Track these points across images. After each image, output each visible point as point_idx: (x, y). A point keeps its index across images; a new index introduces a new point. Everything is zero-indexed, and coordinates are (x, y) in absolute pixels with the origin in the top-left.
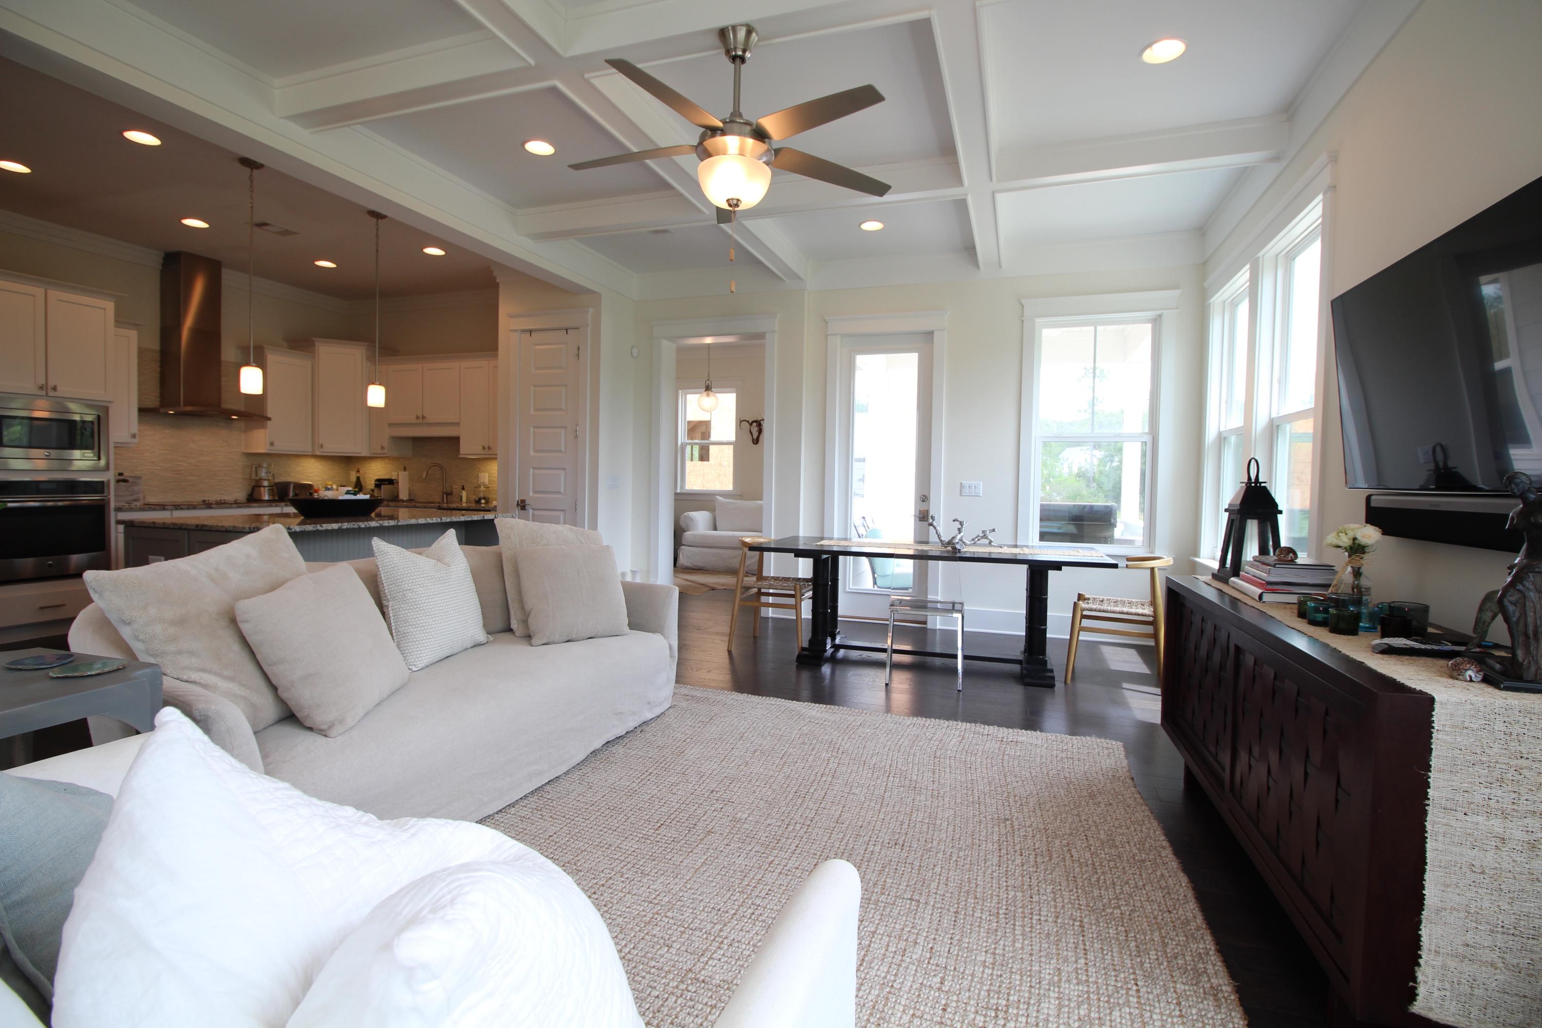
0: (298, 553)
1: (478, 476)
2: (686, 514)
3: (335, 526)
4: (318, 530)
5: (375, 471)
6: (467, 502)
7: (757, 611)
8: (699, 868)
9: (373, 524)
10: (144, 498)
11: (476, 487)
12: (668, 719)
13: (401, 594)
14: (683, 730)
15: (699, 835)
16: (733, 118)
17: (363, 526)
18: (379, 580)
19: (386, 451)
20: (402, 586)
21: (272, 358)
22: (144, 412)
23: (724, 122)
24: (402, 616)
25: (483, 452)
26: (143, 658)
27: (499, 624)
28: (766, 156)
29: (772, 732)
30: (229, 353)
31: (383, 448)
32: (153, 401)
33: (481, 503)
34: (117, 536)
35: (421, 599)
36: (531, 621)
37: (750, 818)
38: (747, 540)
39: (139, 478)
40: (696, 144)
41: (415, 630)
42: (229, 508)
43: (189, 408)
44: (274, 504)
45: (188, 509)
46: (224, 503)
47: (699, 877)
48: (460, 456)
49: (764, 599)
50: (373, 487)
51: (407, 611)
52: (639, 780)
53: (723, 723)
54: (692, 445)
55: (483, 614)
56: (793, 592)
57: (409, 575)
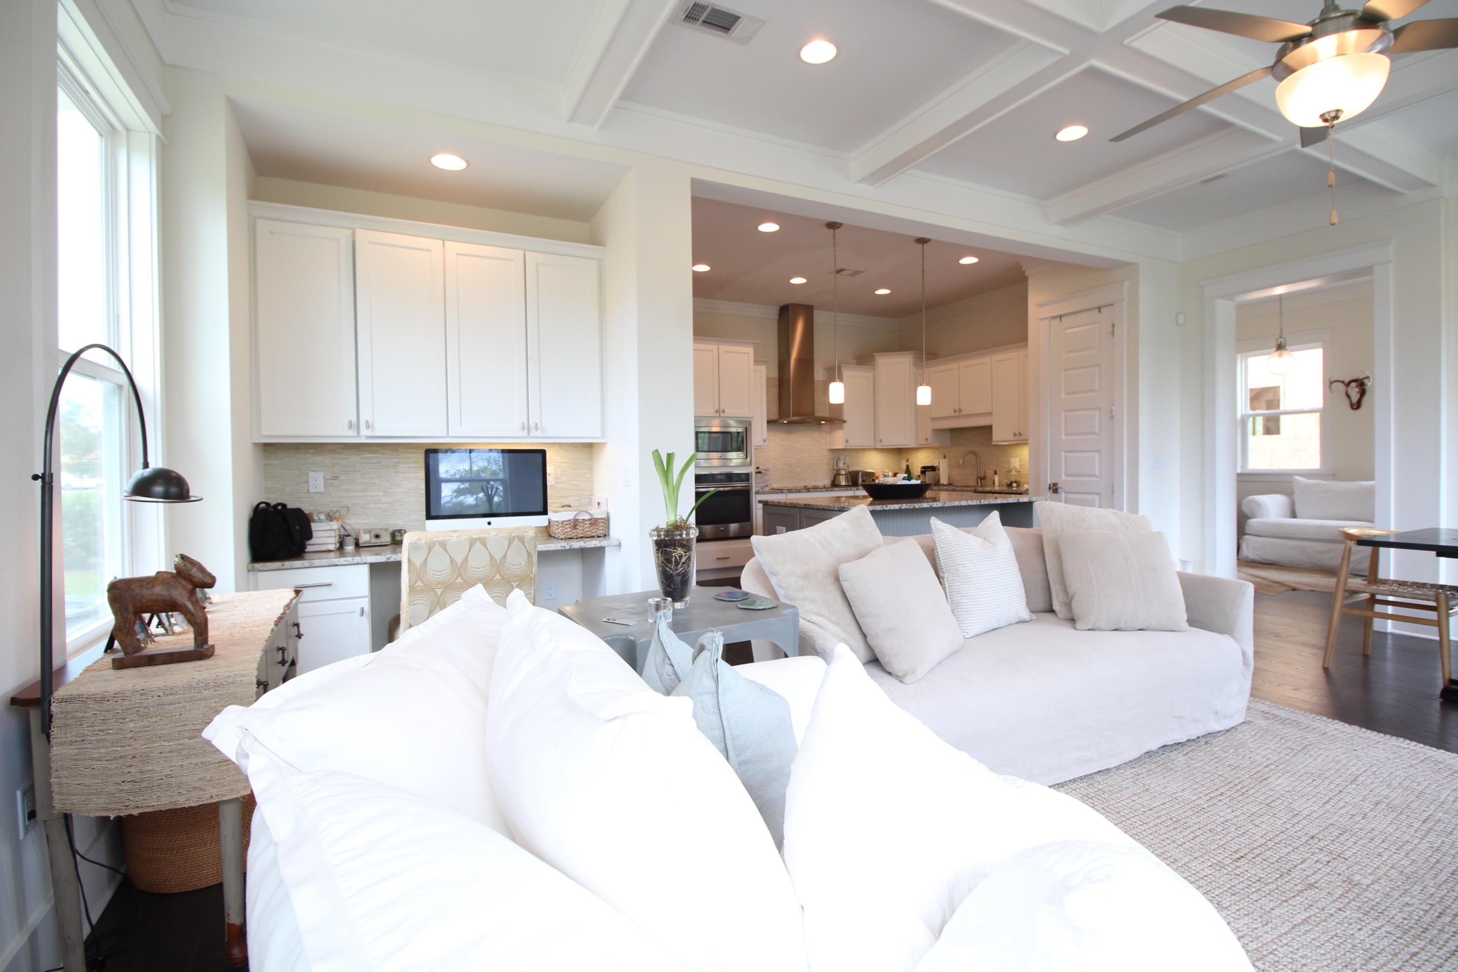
0: (877, 529)
1: (1009, 462)
2: (1250, 498)
3: (896, 507)
4: (884, 510)
5: (921, 459)
6: (999, 486)
7: (1367, 623)
8: (1299, 925)
9: (925, 505)
10: (771, 484)
11: (1007, 472)
12: (1241, 736)
13: (954, 567)
14: (1264, 753)
15: (1296, 885)
16: (1325, 16)
17: (917, 507)
18: (936, 554)
19: (929, 442)
20: (956, 561)
21: (846, 373)
22: (769, 422)
23: (1313, 24)
24: (955, 587)
25: (1014, 438)
26: (783, 600)
27: (1041, 604)
28: (1381, 42)
29: (1405, 784)
30: (819, 374)
31: (927, 440)
32: (775, 416)
33: (1013, 487)
34: (757, 512)
35: (971, 573)
36: (1074, 604)
37: (1376, 887)
38: (1352, 531)
39: (767, 470)
40: (1271, 64)
41: (967, 601)
42: (820, 491)
43: (795, 418)
44: (849, 488)
45: (796, 492)
46: (817, 488)
47: (1300, 936)
48: (993, 443)
49: (1378, 608)
50: (919, 473)
51: (959, 584)
52: (1208, 798)
53: (1322, 757)
54: (1254, 417)
55: (1026, 592)
56: (1433, 604)
57: (961, 551)
